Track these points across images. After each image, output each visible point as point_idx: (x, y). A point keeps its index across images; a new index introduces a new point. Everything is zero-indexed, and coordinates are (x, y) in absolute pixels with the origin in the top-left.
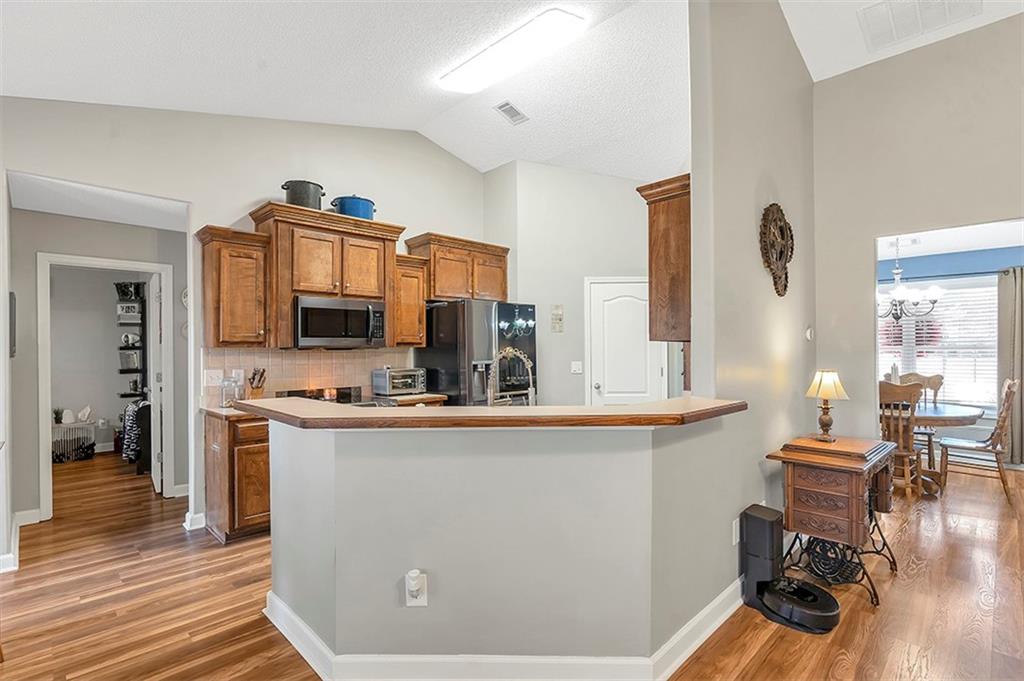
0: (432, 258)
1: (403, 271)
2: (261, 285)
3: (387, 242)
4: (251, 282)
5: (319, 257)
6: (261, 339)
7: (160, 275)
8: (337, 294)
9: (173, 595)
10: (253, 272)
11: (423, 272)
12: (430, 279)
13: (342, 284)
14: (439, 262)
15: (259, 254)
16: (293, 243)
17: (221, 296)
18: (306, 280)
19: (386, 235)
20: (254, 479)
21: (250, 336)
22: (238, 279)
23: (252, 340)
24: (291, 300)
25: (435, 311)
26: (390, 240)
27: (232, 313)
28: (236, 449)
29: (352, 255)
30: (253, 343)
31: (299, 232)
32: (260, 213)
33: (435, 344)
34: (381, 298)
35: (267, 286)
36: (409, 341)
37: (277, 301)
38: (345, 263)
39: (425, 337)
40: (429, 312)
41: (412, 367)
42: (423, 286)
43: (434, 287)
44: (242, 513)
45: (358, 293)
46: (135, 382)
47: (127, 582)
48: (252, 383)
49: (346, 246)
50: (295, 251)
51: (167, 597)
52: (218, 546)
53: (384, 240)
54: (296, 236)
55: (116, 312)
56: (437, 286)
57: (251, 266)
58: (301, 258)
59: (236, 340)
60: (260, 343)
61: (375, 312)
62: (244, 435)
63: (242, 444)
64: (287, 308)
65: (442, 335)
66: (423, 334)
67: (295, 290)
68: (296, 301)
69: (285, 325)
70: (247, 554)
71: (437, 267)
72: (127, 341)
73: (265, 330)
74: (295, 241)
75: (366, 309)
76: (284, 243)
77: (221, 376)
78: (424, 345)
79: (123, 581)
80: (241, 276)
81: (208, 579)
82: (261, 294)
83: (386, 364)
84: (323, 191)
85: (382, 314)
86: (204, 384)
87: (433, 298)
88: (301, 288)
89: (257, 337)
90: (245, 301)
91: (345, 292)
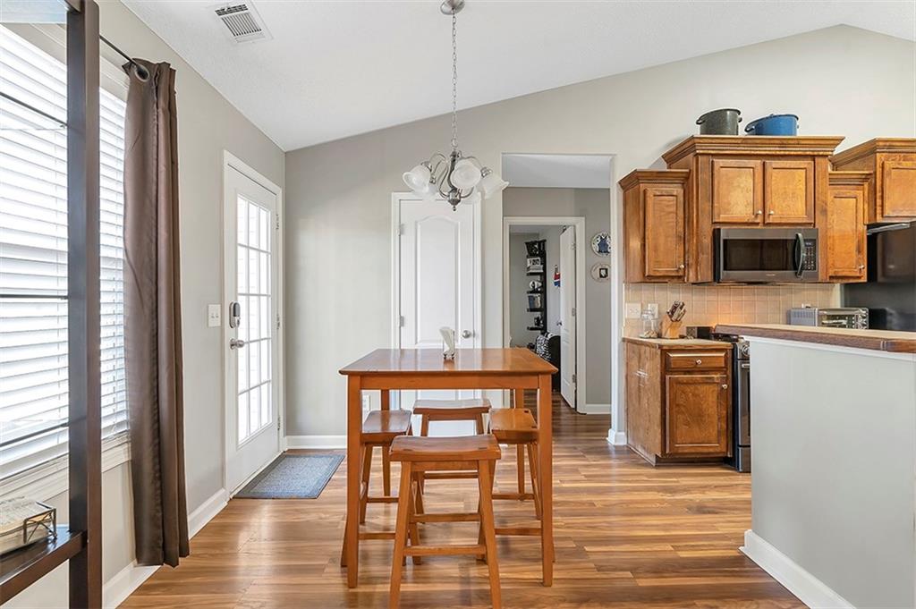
0: (879, 170)
1: (836, 191)
2: (681, 221)
3: (816, 159)
4: (672, 218)
5: (739, 186)
6: (681, 274)
7: (575, 226)
8: (758, 224)
9: (637, 502)
10: (674, 209)
11: (863, 189)
12: (875, 197)
13: (764, 213)
14: (890, 174)
15: (677, 190)
16: (712, 175)
17: (647, 233)
18: (726, 211)
19: (815, 151)
20: (683, 409)
21: (671, 271)
22: (660, 216)
23: (673, 274)
24: (711, 234)
25: (879, 237)
26: (822, 156)
27: (656, 250)
28: (668, 377)
29: (776, 178)
30: (673, 277)
31: (719, 162)
32: (676, 152)
33: (880, 279)
34: (811, 224)
35: (687, 220)
36: (844, 274)
37: (697, 236)
38: (768, 189)
39: (866, 270)
40: (872, 240)
41: (839, 307)
42: (863, 206)
43: (882, 206)
44: (673, 441)
45: (783, 221)
46: (538, 319)
47: (590, 478)
48: (671, 317)
49: (769, 170)
50: (716, 182)
51: (632, 502)
52: (648, 465)
53: (813, 157)
54: (716, 167)
55: (526, 264)
56: (887, 204)
57: (671, 203)
58: (721, 187)
59: (658, 274)
60: (679, 277)
61: (805, 240)
62: (675, 364)
63: (672, 372)
64: (707, 241)
65: (892, 267)
66: (864, 265)
67: (715, 223)
68: (716, 233)
69: (706, 258)
70: (685, 481)
71: (887, 181)
72: (534, 287)
73: (684, 264)
74: (715, 172)
75: (794, 238)
76: (704, 176)
77: (639, 309)
78: (864, 280)
79: (586, 476)
80: (662, 214)
81: (659, 496)
82: (682, 230)
83: (804, 302)
84: (740, 116)
85: (814, 241)
86: (626, 316)
87: (879, 220)
88: (721, 220)
89: (677, 271)
90: (667, 237)
91: (767, 221)
